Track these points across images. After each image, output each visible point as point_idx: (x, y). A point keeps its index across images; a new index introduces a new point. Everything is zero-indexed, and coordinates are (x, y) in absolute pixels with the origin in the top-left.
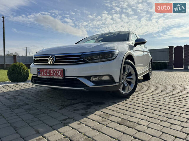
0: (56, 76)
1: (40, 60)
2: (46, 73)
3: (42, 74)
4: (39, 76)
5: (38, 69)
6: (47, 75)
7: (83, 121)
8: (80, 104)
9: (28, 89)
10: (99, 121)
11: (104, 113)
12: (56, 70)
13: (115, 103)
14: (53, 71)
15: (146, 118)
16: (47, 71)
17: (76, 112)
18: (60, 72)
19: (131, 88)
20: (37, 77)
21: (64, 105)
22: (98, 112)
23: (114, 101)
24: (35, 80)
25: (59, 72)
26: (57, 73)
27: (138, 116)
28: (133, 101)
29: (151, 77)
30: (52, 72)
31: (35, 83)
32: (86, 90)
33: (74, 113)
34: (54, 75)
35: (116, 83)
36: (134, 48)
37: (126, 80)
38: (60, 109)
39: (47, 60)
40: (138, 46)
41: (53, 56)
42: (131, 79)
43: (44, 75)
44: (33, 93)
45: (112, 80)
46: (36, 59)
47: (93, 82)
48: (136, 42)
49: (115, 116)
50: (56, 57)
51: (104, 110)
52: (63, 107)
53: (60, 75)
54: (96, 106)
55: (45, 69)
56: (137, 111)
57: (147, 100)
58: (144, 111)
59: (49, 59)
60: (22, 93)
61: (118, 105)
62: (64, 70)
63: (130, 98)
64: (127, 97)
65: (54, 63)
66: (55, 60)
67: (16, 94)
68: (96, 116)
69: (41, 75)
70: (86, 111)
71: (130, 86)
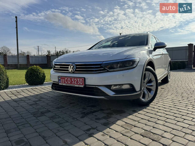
0: (77, 84)
1: (61, 67)
2: (67, 81)
3: (63, 81)
4: (60, 84)
5: (59, 77)
6: (68, 83)
7: (107, 132)
8: (100, 111)
9: (47, 93)
10: (122, 132)
11: (126, 123)
12: (77, 79)
13: (135, 111)
14: (74, 79)
15: (169, 130)
16: (68, 79)
17: (97, 121)
18: (81, 80)
19: (151, 95)
20: (58, 84)
21: (84, 113)
22: (119, 122)
23: (134, 110)
24: (55, 87)
25: (79, 81)
26: (78, 81)
27: (161, 127)
28: (153, 109)
29: (169, 80)
30: (73, 81)
31: (56, 90)
32: (106, 99)
33: (96, 122)
34: (75, 83)
35: (137, 92)
36: (153, 52)
37: (146, 88)
38: (82, 117)
39: (68, 68)
40: (157, 50)
41: (74, 65)
42: (151, 86)
43: (65, 83)
44: (52, 98)
45: (132, 89)
46: (56, 66)
47: (113, 91)
48: (156, 46)
49: (137, 127)
50: (76, 65)
51: (125, 120)
52: (84, 115)
53: (81, 83)
54: (117, 115)
55: (66, 77)
56: (159, 122)
57: (168, 108)
58: (166, 122)
59: (69, 67)
60: (41, 98)
61: (139, 113)
62: (85, 78)
63: (150, 105)
64: (147, 104)
65: (74, 71)
66: (76, 69)
67: (37, 100)
68: (118, 126)
69: (62, 83)
70: (108, 121)
71: (150, 93)
